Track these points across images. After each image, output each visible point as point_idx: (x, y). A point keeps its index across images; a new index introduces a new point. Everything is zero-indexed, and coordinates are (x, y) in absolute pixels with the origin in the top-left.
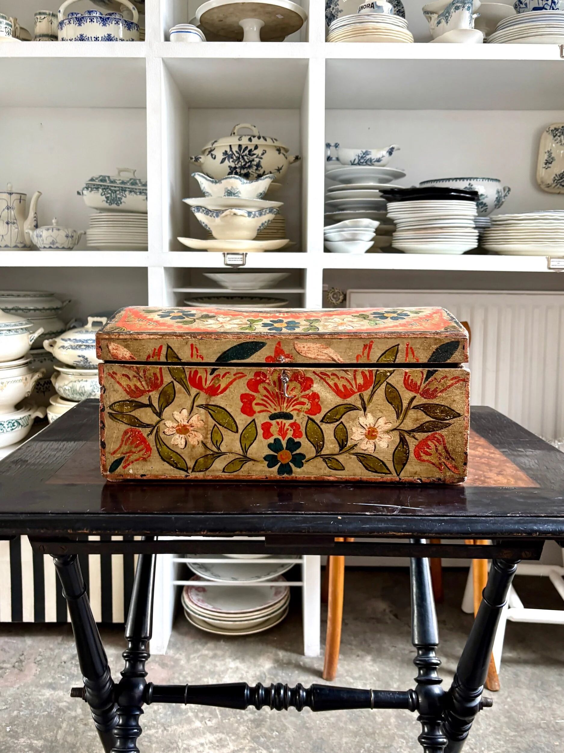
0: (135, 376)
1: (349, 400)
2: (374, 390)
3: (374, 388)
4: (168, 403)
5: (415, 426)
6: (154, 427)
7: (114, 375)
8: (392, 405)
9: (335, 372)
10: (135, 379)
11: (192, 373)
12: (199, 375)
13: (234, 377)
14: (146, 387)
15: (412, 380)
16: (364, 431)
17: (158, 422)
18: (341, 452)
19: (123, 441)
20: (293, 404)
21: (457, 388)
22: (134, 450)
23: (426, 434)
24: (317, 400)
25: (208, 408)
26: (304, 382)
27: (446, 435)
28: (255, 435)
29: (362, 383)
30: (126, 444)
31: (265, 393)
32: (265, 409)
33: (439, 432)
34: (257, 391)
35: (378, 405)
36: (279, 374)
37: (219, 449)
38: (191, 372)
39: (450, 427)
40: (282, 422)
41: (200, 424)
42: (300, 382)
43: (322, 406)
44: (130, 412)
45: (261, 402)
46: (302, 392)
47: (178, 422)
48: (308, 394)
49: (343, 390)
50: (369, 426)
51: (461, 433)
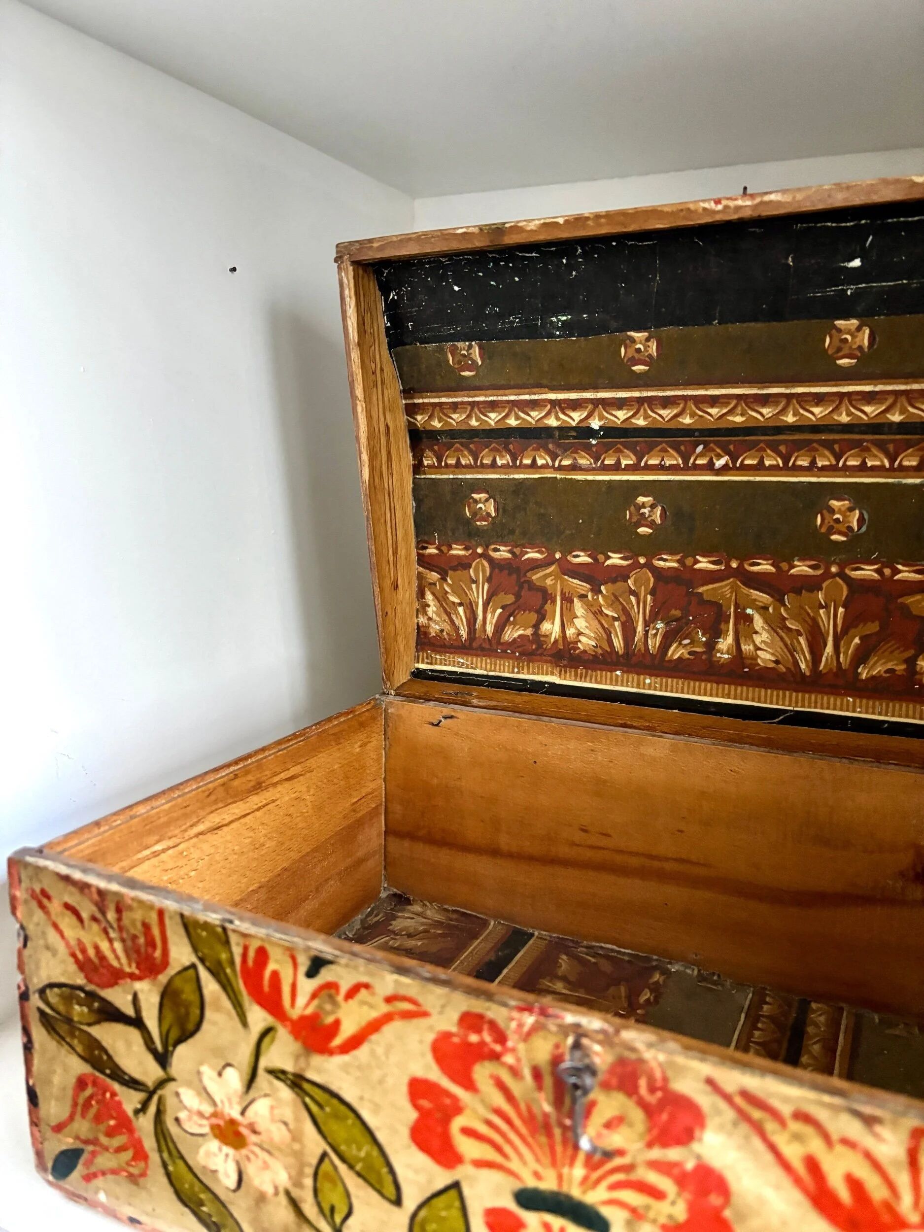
0: (94, 919)
4: (183, 1028)
6: (151, 1094)
7: (45, 901)
9: (811, 1111)
10: (95, 927)
11: (251, 954)
12: (271, 966)
13: (384, 1008)
14: (124, 960)
17: (161, 1084)
19: (75, 1104)
20: (612, 1178)
22: (104, 1140)
24: (715, 1200)
25: (300, 1088)
26: (661, 1109)
30: (83, 1116)
31: (499, 1100)
32: (498, 1159)
34: (469, 1085)
36: (557, 1046)
38: (246, 949)
41: (278, 1134)
42: (643, 1105)
43: (738, 1230)
44: (89, 1025)
45: (483, 1129)
46: (650, 1145)
47: (214, 1104)
48: (677, 1164)
49: (846, 1198)
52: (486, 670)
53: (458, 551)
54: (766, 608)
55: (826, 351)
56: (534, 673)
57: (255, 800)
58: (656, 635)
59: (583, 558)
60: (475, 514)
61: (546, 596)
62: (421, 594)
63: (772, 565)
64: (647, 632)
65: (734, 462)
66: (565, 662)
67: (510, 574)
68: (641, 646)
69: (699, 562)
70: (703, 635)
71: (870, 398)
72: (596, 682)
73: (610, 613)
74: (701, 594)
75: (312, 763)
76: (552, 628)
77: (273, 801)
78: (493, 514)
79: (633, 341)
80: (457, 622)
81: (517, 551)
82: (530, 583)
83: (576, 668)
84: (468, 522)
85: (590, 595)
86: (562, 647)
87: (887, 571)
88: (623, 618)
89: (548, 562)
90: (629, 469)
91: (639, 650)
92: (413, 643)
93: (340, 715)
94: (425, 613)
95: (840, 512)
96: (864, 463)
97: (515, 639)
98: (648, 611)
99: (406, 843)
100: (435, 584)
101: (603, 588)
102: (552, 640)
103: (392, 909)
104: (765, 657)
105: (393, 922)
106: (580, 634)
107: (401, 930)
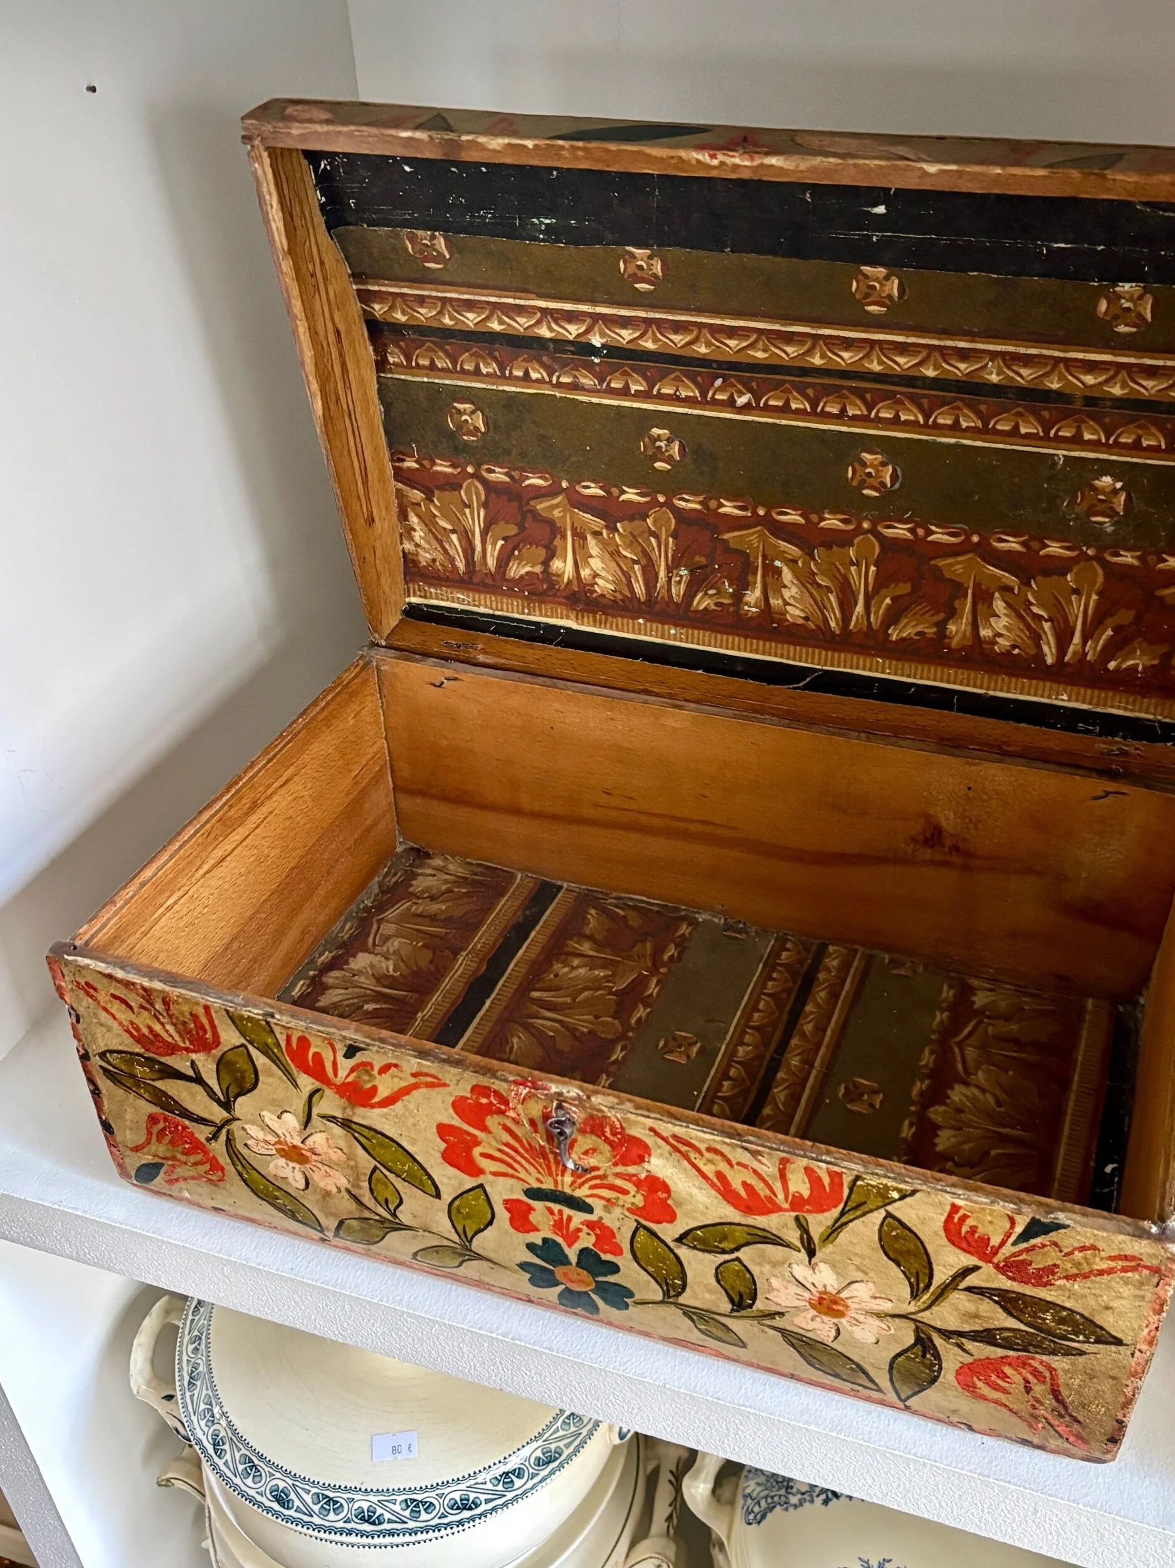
0: (143, 1007)
1: (760, 1221)
2: (844, 1219)
3: (842, 1214)
4: (243, 1088)
5: (966, 1328)
6: (220, 1128)
7: (92, 992)
8: (899, 1265)
9: (719, 1147)
10: (145, 1013)
11: (294, 1041)
12: (313, 1049)
13: (413, 1080)
14: (178, 1038)
15: (973, 1229)
16: (807, 1295)
17: (228, 1121)
18: (735, 1314)
19: (150, 1133)
20: (592, 1183)
21: (1127, 1282)
22: (181, 1157)
23: (1000, 1352)
24: (662, 1195)
25: (350, 1127)
26: (621, 1143)
27: (1066, 1371)
28: (489, 1216)
29: (806, 1193)
31: (506, 1137)
32: (510, 1171)
33: (1044, 1358)
34: (485, 1129)
35: (856, 1255)
36: (546, 1107)
37: (394, 1215)
38: (289, 1038)
39: (1081, 1359)
40: (560, 1212)
41: (336, 1155)
42: (607, 1140)
43: (678, 1211)
44: (153, 1080)
45: (497, 1154)
46: (616, 1164)
47: (278, 1136)
48: (635, 1175)
49: (743, 1193)
50: (821, 1288)
51: (1113, 1378)
52: (491, 608)
53: (442, 467)
54: (795, 561)
55: (853, 295)
56: (546, 616)
57: (254, 819)
58: (679, 582)
59: (595, 490)
60: (461, 425)
61: (554, 530)
62: (403, 516)
63: (801, 515)
64: (670, 579)
65: (758, 401)
66: (582, 606)
67: (510, 500)
68: (664, 592)
69: (723, 506)
70: (730, 586)
71: (903, 349)
72: (618, 629)
73: (629, 555)
74: (726, 541)
75: (305, 758)
76: (563, 566)
77: (271, 813)
78: (483, 430)
79: (633, 256)
80: (452, 552)
81: (516, 474)
82: (535, 514)
83: (594, 613)
84: (452, 436)
85: (605, 532)
86: (576, 589)
87: (921, 532)
88: (644, 562)
89: (552, 492)
90: (638, 395)
91: (663, 598)
92: (400, 576)
93: (327, 692)
94: (411, 538)
95: (872, 466)
96: (897, 416)
97: (522, 577)
98: (670, 556)
99: (419, 800)
100: (419, 505)
101: (619, 525)
102: (566, 580)
103: (411, 866)
104: (795, 613)
105: (414, 882)
106: (596, 575)
107: (423, 892)
